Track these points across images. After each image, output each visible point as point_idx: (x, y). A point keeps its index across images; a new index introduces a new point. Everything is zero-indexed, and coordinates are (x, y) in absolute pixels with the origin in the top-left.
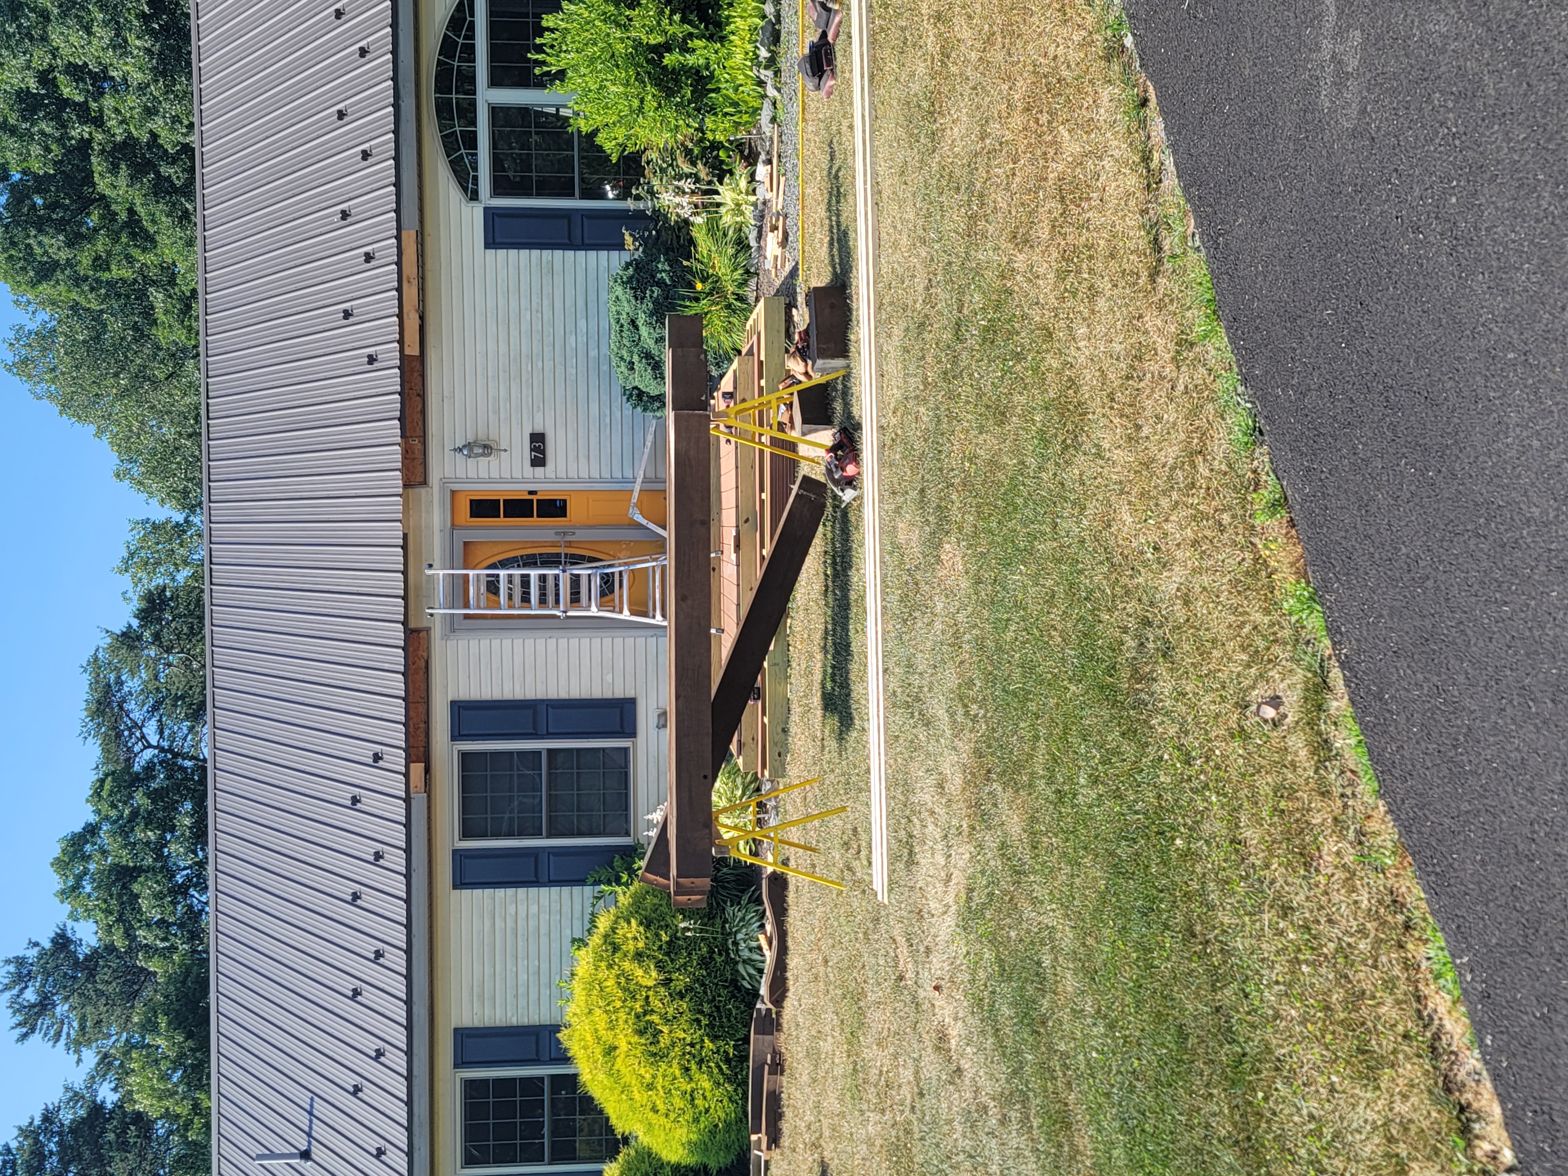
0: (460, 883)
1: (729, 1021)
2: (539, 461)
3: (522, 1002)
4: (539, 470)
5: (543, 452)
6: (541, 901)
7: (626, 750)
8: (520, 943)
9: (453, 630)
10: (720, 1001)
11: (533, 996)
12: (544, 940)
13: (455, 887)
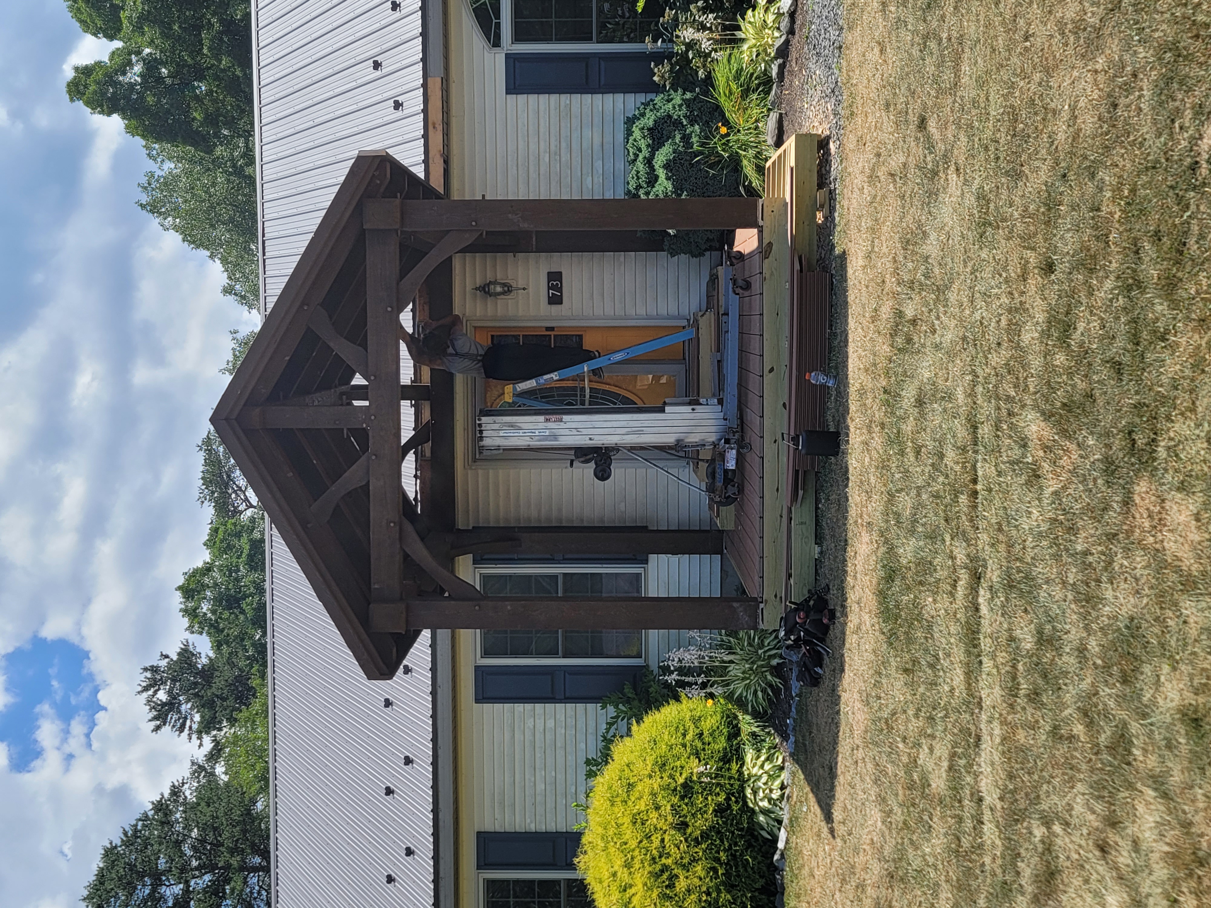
0: (482, 697)
1: (746, 870)
2: (555, 300)
3: (540, 810)
4: (555, 308)
5: (560, 290)
6: (558, 716)
7: (638, 575)
8: (538, 755)
9: (475, 460)
10: (736, 851)
11: (550, 805)
12: (560, 753)
13: (477, 701)
